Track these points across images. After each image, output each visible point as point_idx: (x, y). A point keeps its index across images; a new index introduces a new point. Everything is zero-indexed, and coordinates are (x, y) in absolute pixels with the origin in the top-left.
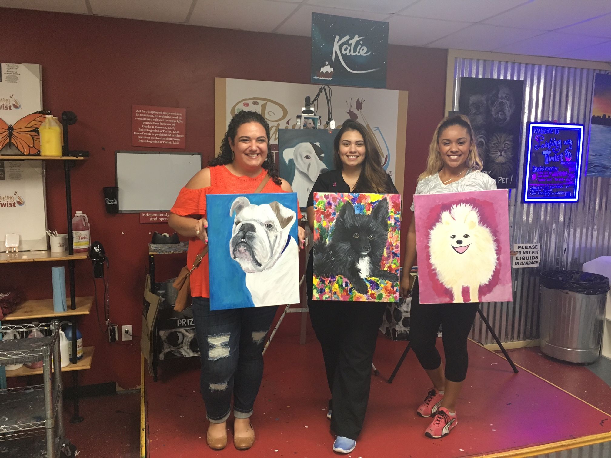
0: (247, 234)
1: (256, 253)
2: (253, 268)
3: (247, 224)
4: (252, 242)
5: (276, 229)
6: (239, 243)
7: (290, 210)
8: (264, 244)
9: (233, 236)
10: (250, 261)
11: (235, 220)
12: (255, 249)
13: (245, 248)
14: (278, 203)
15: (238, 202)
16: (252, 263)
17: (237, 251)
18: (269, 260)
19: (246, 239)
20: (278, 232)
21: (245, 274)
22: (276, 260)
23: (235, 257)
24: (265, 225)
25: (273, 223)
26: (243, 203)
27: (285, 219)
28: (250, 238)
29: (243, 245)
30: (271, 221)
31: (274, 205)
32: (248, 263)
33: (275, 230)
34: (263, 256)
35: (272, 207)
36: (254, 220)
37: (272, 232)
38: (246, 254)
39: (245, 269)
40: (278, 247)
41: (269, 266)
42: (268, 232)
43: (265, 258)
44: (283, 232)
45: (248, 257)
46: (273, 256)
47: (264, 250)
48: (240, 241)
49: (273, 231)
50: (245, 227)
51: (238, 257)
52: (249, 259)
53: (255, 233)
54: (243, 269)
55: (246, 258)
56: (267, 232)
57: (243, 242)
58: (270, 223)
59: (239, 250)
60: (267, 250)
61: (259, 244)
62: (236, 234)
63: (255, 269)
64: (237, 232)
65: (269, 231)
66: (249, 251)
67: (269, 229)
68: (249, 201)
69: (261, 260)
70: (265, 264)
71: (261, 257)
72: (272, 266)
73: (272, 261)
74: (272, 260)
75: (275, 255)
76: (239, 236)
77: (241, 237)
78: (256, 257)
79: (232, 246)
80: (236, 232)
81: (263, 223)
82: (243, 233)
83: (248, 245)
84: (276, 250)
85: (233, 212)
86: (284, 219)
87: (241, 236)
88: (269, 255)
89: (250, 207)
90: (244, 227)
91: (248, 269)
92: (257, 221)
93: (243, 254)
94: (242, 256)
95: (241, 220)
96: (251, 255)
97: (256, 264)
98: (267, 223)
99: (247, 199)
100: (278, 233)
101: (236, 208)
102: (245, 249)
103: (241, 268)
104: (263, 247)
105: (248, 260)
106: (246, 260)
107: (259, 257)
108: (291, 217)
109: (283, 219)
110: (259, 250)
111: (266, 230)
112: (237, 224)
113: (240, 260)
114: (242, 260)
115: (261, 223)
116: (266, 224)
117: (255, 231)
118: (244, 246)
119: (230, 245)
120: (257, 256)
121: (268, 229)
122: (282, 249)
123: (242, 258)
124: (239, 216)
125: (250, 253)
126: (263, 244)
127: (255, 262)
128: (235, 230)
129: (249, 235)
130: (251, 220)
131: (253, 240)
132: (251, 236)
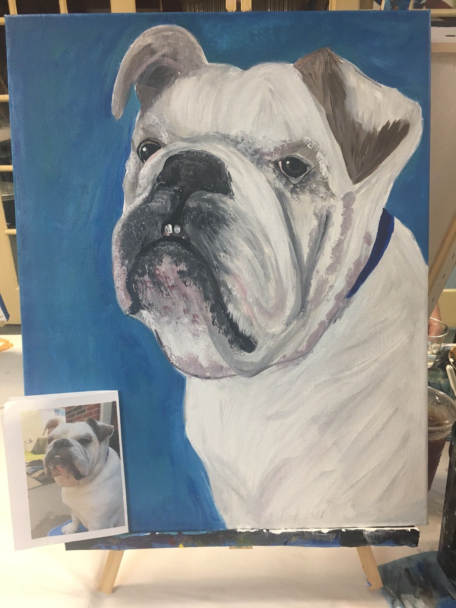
0: (191, 204)
1: (230, 291)
2: (217, 358)
3: (190, 155)
4: (211, 240)
5: (327, 186)
6: (155, 243)
7: (395, 92)
8: (267, 250)
9: (127, 209)
10: (202, 327)
11: (137, 137)
12: (227, 271)
13: (183, 267)
14: (338, 57)
15: (149, 50)
16: (211, 334)
17: (146, 278)
18: (288, 324)
19: (187, 227)
20: (333, 195)
21: (181, 383)
22: (324, 327)
23: (136, 307)
24: (276, 163)
25: (313, 153)
26: (174, 56)
27: (370, 136)
28: (203, 221)
29: (170, 254)
30: (301, 145)
31: (319, 68)
32: (195, 335)
33: (322, 189)
34: (260, 307)
35: (307, 78)
36: (225, 138)
37: (306, 197)
38: (185, 295)
39: (179, 359)
40: (332, 269)
41: (288, 351)
42: (288, 194)
43: (270, 315)
44: (358, 196)
45: (195, 309)
46: (309, 307)
47: (267, 276)
48: (157, 235)
49: (312, 191)
50: (183, 172)
51: (149, 307)
52: (201, 319)
53: (226, 199)
54: (173, 360)
55: (186, 311)
56: (280, 196)
57: (173, 238)
58: (298, 155)
59: (153, 275)
60: (279, 281)
61: (246, 250)
62: (138, 201)
63: (225, 365)
64: (146, 194)
65: (293, 191)
66: (201, 281)
67: (294, 181)
68: (198, 46)
69: (252, 325)
70: (271, 343)
71: (255, 309)
72: (304, 354)
73: (303, 333)
74: (304, 325)
75: (318, 302)
76: (152, 212)
77: (163, 215)
78: (231, 308)
79: (123, 258)
80: (139, 190)
81: (263, 155)
82: (173, 199)
83: (197, 254)
84: (323, 283)
85: (127, 96)
86: (363, 137)
87: (162, 211)
88: (291, 301)
89: (205, 76)
90: (176, 172)
91: (194, 361)
92: (235, 142)
93: (175, 294)
94: (169, 303)
95: (164, 137)
96: (206, 298)
97: (231, 342)
98: (284, 156)
99: (193, 39)
100: (332, 201)
101: (140, 80)
102: (180, 272)
103: (164, 357)
104: (264, 266)
105: (194, 321)
106: (186, 320)
107: (245, 309)
108: (396, 124)
109: (358, 136)
110: (246, 276)
111: (280, 185)
112: (144, 157)
113: (157, 320)
114: (166, 319)
115: (256, 152)
116: (277, 157)
117: (226, 190)
118: (177, 259)
119: (116, 252)
120: (236, 307)
121: (288, 183)
122: (350, 277)
123: (166, 310)
124: (152, 117)
125: (205, 288)
126: (262, 252)
127: (226, 333)
128: (135, 184)
129: (199, 209)
130: (207, 138)
131: (216, 232)
132: (210, 214)
